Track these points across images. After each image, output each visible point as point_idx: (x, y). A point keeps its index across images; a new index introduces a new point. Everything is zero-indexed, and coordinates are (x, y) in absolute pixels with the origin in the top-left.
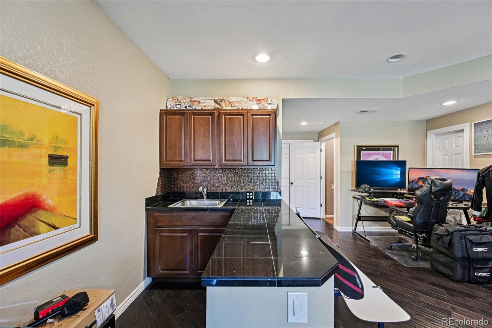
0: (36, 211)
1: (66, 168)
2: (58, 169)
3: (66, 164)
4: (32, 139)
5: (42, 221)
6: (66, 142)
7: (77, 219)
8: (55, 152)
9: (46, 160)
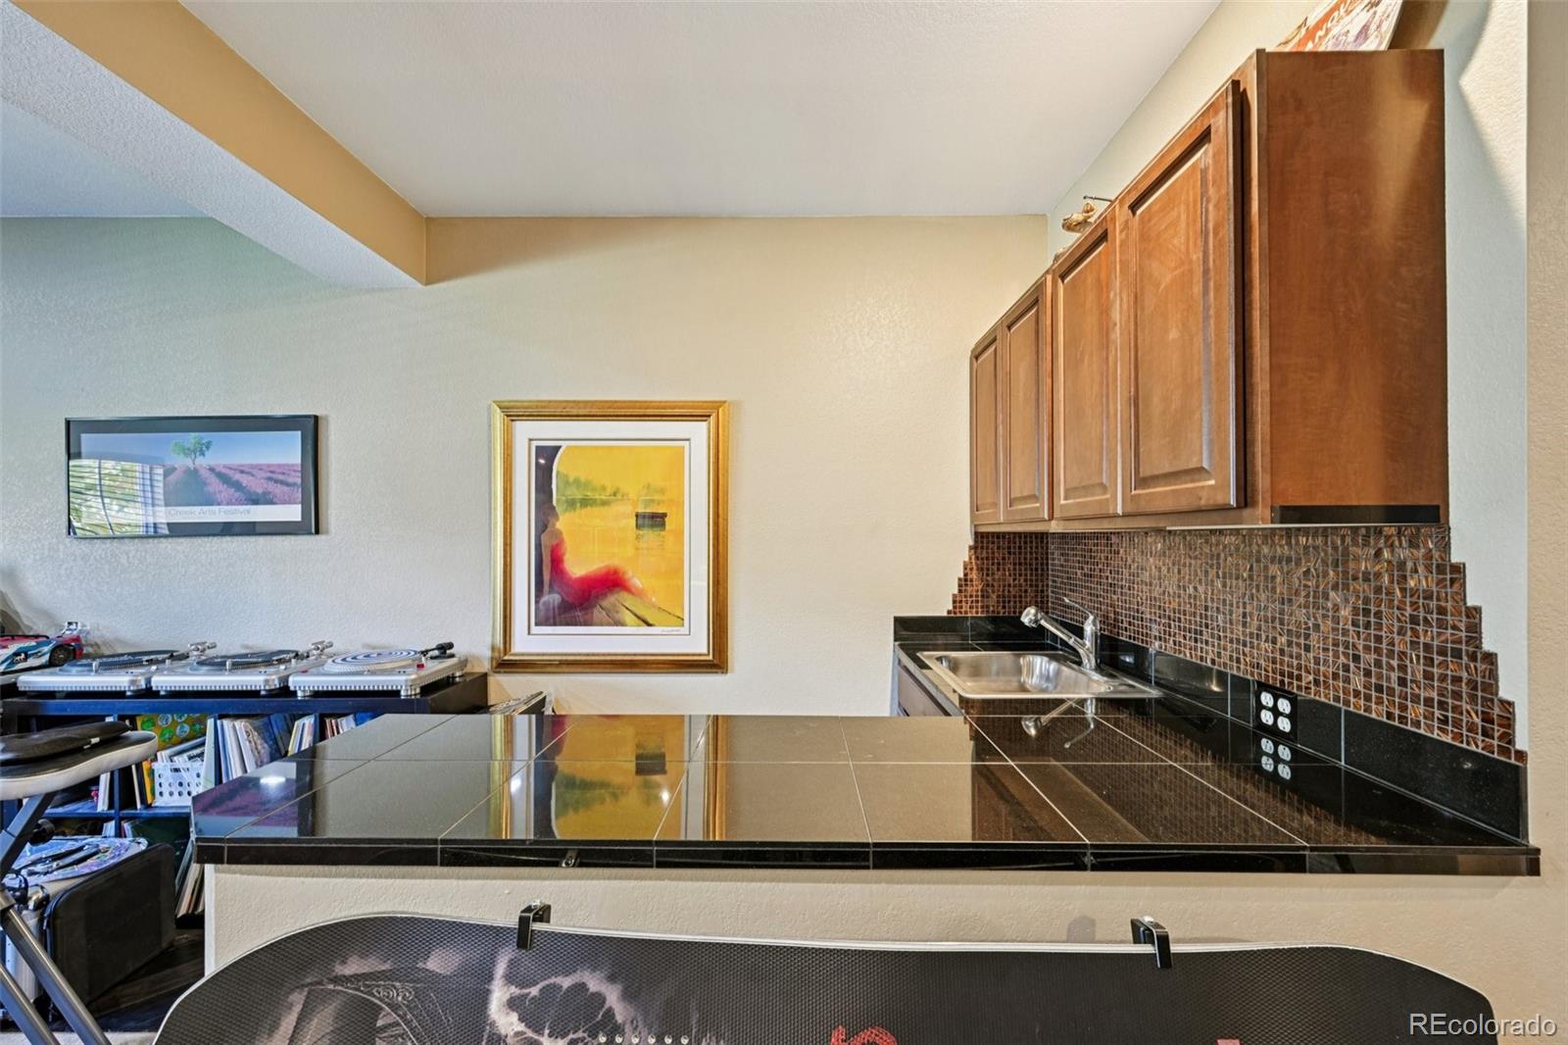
0: (618, 592)
1: (662, 533)
2: (650, 535)
3: (663, 525)
4: (615, 494)
5: (627, 608)
6: (662, 491)
7: (683, 619)
8: (645, 508)
9: (633, 522)
